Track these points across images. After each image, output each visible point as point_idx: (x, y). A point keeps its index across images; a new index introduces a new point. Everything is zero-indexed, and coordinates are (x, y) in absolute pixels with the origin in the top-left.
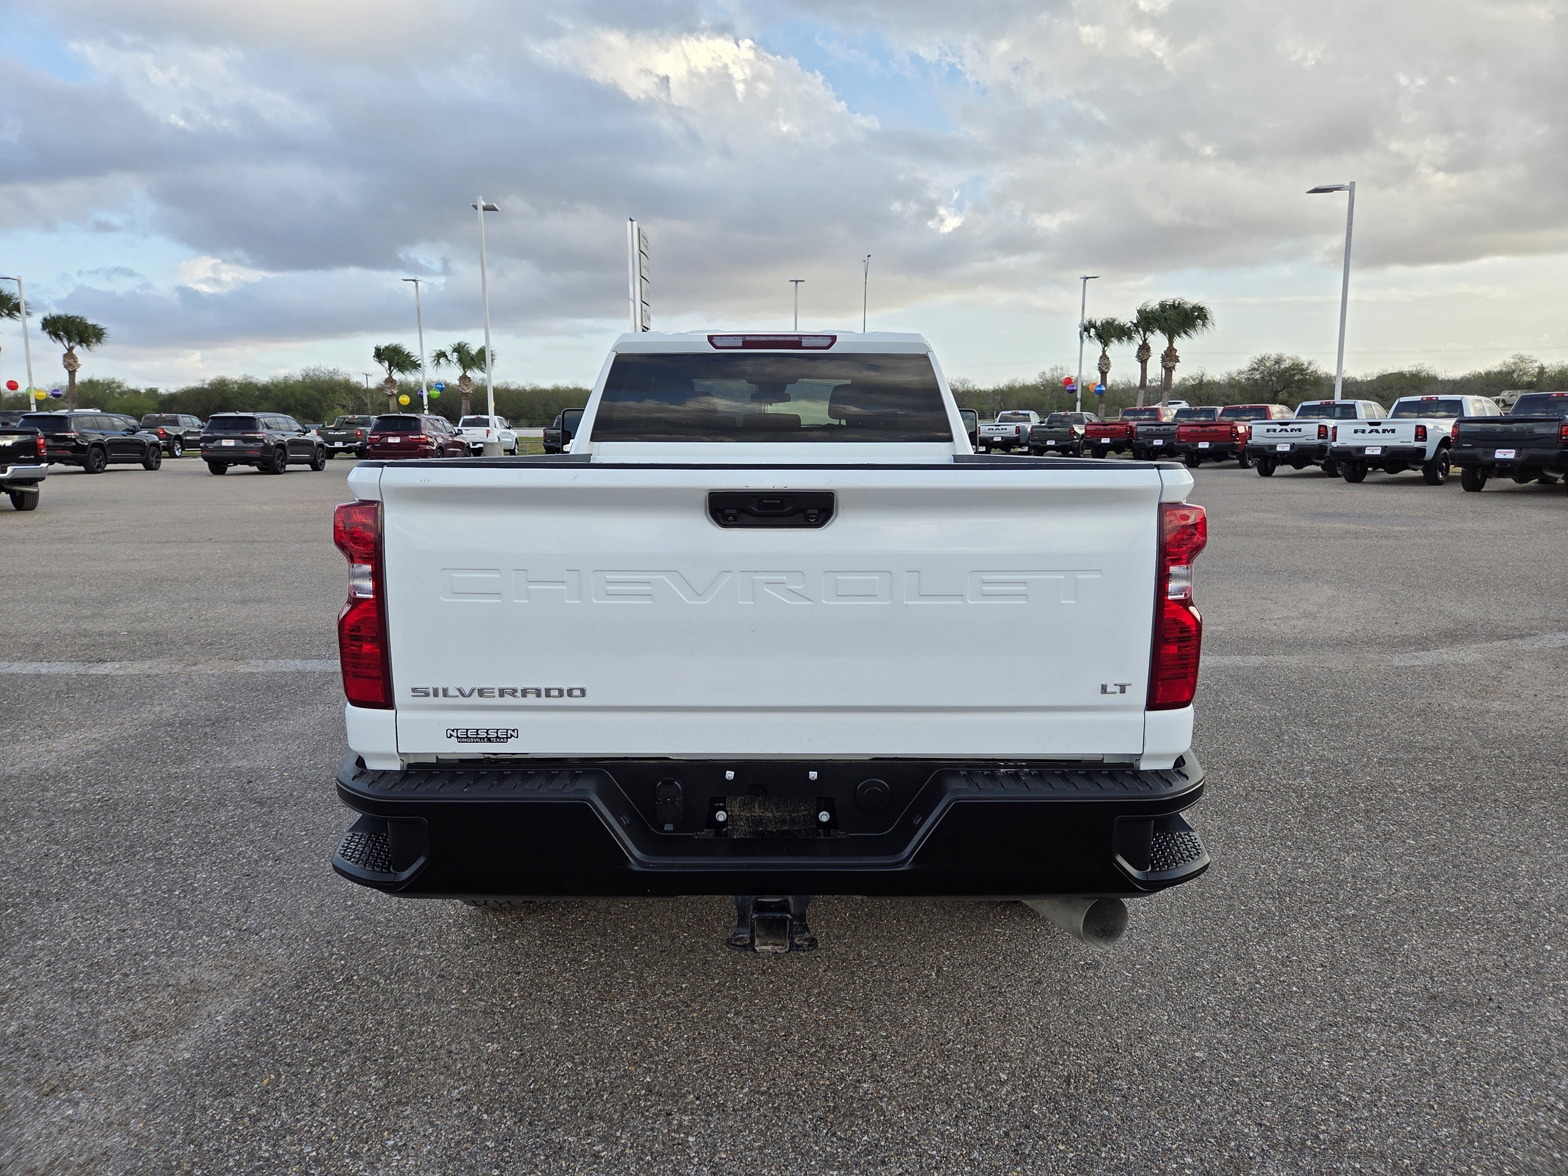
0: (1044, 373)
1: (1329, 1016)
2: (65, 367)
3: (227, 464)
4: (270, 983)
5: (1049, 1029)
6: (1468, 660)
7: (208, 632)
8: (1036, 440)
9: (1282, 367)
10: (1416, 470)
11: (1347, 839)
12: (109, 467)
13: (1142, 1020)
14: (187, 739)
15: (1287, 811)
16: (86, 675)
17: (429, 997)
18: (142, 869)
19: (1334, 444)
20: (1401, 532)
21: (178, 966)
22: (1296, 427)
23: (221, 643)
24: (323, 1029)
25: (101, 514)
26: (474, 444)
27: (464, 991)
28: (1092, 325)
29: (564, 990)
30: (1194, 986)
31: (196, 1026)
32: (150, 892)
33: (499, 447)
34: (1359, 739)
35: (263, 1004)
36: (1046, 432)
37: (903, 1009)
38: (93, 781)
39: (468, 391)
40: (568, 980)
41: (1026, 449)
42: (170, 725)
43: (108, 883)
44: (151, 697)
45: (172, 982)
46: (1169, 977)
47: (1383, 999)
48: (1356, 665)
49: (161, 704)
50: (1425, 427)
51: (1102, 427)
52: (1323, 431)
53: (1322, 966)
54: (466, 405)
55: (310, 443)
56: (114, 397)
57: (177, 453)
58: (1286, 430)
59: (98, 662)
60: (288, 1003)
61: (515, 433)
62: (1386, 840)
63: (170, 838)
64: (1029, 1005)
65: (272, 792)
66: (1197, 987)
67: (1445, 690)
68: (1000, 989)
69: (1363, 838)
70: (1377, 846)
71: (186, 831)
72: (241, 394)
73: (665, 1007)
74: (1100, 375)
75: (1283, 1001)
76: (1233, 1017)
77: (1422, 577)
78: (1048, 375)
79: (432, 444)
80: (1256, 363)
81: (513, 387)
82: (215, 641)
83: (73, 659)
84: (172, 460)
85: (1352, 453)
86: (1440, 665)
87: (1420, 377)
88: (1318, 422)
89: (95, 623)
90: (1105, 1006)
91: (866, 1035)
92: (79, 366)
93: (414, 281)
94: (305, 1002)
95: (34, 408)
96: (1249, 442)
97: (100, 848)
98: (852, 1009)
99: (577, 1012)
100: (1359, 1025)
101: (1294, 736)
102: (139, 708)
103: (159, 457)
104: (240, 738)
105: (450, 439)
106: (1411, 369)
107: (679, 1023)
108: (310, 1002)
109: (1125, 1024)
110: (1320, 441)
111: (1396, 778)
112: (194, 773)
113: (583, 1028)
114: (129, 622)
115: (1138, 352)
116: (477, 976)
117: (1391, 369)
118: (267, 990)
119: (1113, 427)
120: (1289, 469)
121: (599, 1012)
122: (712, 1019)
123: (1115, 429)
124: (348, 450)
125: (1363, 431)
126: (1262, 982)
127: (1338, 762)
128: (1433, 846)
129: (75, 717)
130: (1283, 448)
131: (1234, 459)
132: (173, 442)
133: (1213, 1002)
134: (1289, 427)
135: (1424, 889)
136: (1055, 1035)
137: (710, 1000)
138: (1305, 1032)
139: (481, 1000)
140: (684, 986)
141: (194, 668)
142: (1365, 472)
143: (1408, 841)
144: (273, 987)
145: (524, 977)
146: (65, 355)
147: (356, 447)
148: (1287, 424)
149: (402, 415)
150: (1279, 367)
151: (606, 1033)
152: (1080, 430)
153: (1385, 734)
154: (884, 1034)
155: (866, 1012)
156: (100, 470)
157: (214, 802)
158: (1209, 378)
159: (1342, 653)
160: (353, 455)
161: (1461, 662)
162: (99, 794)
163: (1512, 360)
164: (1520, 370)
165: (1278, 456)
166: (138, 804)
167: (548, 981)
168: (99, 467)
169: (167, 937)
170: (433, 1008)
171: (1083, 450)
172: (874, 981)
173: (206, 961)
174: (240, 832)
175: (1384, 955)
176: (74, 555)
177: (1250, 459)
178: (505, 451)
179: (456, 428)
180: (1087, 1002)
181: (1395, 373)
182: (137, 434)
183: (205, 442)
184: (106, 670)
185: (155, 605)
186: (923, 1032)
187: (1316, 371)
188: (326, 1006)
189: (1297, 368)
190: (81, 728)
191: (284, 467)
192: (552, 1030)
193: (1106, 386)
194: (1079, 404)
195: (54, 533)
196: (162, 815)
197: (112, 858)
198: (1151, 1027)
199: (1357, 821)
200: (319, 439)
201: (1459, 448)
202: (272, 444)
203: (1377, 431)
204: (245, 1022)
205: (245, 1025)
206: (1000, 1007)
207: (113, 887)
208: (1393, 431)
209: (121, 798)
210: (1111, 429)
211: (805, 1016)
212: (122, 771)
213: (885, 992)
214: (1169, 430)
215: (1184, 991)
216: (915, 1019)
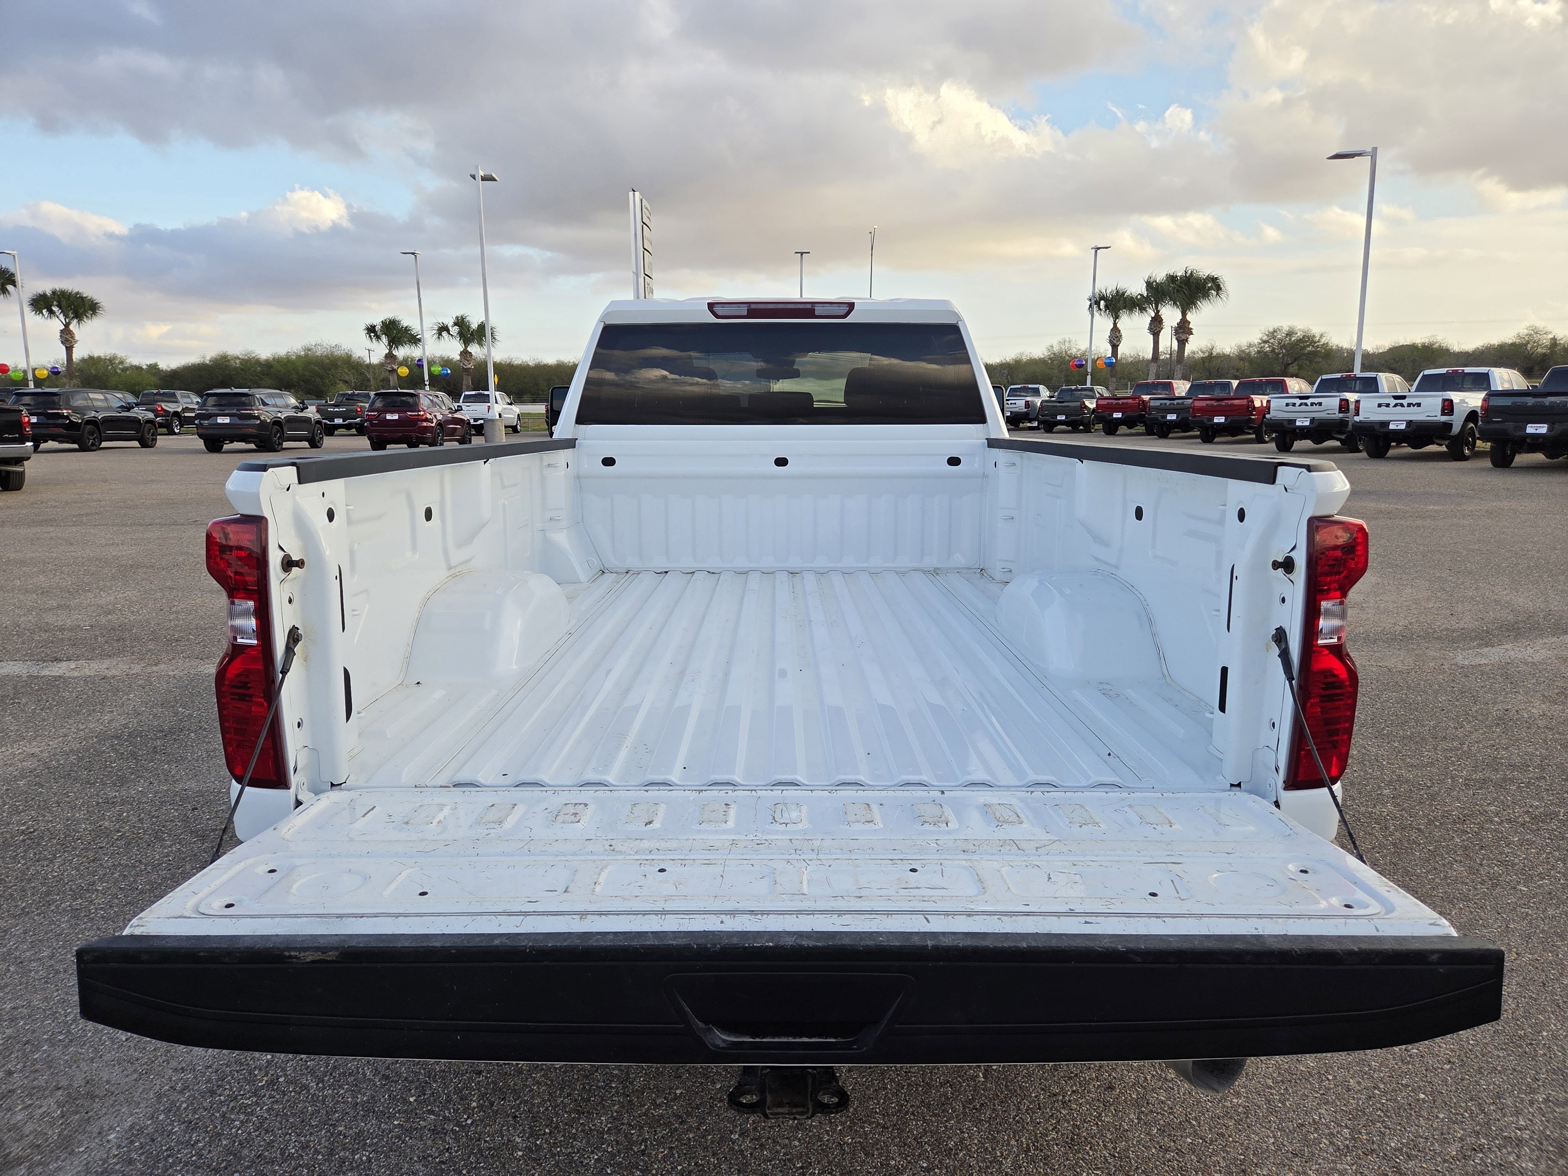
0: (1052, 347)
1: (1470, 1136)
2: (62, 342)
3: (223, 442)
4: (179, 1086)
5: (1129, 1157)
6: (1537, 657)
7: (176, 626)
8: (1046, 415)
9: (1293, 339)
10: (1441, 445)
11: (1448, 885)
12: (104, 444)
13: (1242, 1144)
14: (134, 755)
15: (1374, 848)
16: (37, 677)
17: (369, 1109)
18: (55, 924)
19: (1357, 419)
20: (1436, 511)
21: (75, 1060)
22: (1316, 400)
23: (188, 640)
24: (235, 1155)
25: (88, 494)
26: (476, 420)
27: (412, 1099)
28: (1103, 297)
29: (532, 1097)
30: (1300, 1093)
31: (81, 1150)
32: (58, 954)
33: (500, 423)
34: (1438, 754)
35: (167, 1117)
36: (1056, 406)
37: (946, 1127)
38: (21, 807)
39: (469, 366)
40: (539, 1083)
41: (1035, 424)
42: (117, 737)
43: (11, 943)
44: (102, 703)
45: (64, 1083)
46: (1268, 1080)
47: (1531, 1110)
48: (1418, 663)
49: (112, 712)
50: (1452, 401)
51: (1114, 402)
52: (1344, 405)
53: (1450, 1062)
54: (467, 381)
55: (308, 420)
56: (116, 372)
57: (177, 431)
58: (1306, 404)
59: (52, 662)
60: (197, 1116)
61: (516, 409)
62: (1495, 885)
63: (94, 882)
64: (1101, 1121)
65: (218, 822)
66: (1304, 1094)
67: (1519, 693)
68: (1064, 1096)
69: (1466, 884)
70: (1485, 894)
71: (112, 874)
72: (242, 370)
73: (656, 1122)
74: (1110, 348)
75: (1411, 1114)
76: (1354, 1139)
77: (1469, 562)
78: (1056, 349)
79: (431, 421)
80: (1268, 335)
81: (517, 362)
82: (182, 637)
83: (27, 658)
84: (171, 437)
85: (1376, 428)
86: (1508, 663)
87: (1432, 349)
88: (1339, 396)
89: (59, 616)
90: (1194, 1122)
91: (902, 1166)
92: (76, 342)
93: (413, 254)
94: (218, 1115)
95: (31, 385)
96: (1267, 416)
97: (11, 895)
98: (883, 1127)
99: (547, 1131)
100: (1510, 1149)
101: (1364, 751)
102: (87, 716)
103: (155, 434)
104: (193, 753)
105: (450, 415)
106: (1423, 341)
107: (671, 1148)
108: (223, 1116)
109: (1222, 1150)
110: (1341, 415)
111: (1489, 804)
112: (134, 798)
113: (553, 1155)
114: (94, 614)
115: (1150, 324)
116: (429, 1078)
117: (1403, 342)
118: (175, 1096)
119: (1125, 401)
120: (1308, 444)
121: (574, 1131)
122: (712, 1142)
123: (1127, 403)
124: (348, 427)
125: (1388, 405)
126: (1382, 1086)
127: (1420, 784)
128: (1550, 893)
129: (16, 728)
130: (1303, 422)
131: (1250, 434)
132: (171, 419)
133: (1326, 1116)
134: (1309, 401)
135: (1550, 952)
136: (1137, 1168)
137: (709, 1113)
138: (1445, 1161)
139: (431, 1112)
140: (678, 1092)
141: (155, 668)
142: (1388, 447)
143: (1518, 887)
144: (182, 1092)
145: (486, 1077)
146: (62, 331)
147: (356, 424)
148: (1307, 398)
149: (400, 391)
150: (1290, 340)
151: (581, 1162)
152: (1091, 404)
153: (1465, 748)
154: (925, 1165)
155: (901, 1131)
156: (94, 448)
157: (150, 835)
158: (1218, 351)
159: (1399, 650)
160: (354, 431)
161: (1530, 659)
162: (23, 824)
163: (1526, 332)
164: (1534, 342)
165: (1297, 431)
166: (65, 837)
167: (514, 1084)
168: (93, 444)
169: (68, 1019)
170: (372, 1125)
171: (1094, 425)
172: (909, 1085)
173: (109, 1052)
174: (173, 875)
175: (1521, 1046)
176: (51, 538)
177: (1266, 434)
178: (506, 427)
179: (456, 405)
180: (1172, 1117)
181: (1407, 345)
182: (132, 410)
183: (200, 420)
184: (60, 671)
185: (126, 595)
186: (973, 1162)
187: (1327, 343)
188: (242, 1122)
189: (1308, 340)
190: (20, 741)
191: (282, 445)
192: (515, 1158)
193: (1116, 359)
194: (1089, 377)
195: (36, 515)
196: (90, 852)
197: (23, 909)
198: (1254, 1154)
199: (1456, 861)
200: (318, 416)
201: (1488, 423)
202: (269, 421)
203: (1402, 405)
204: (141, 1143)
205: (141, 1148)
206: (1066, 1125)
207: (17, 947)
208: (1419, 405)
209: (48, 829)
210: (1123, 403)
211: (826, 1137)
212: (55, 794)
213: (923, 1102)
214: (1183, 403)
215: (1288, 1100)
216: (961, 1142)
